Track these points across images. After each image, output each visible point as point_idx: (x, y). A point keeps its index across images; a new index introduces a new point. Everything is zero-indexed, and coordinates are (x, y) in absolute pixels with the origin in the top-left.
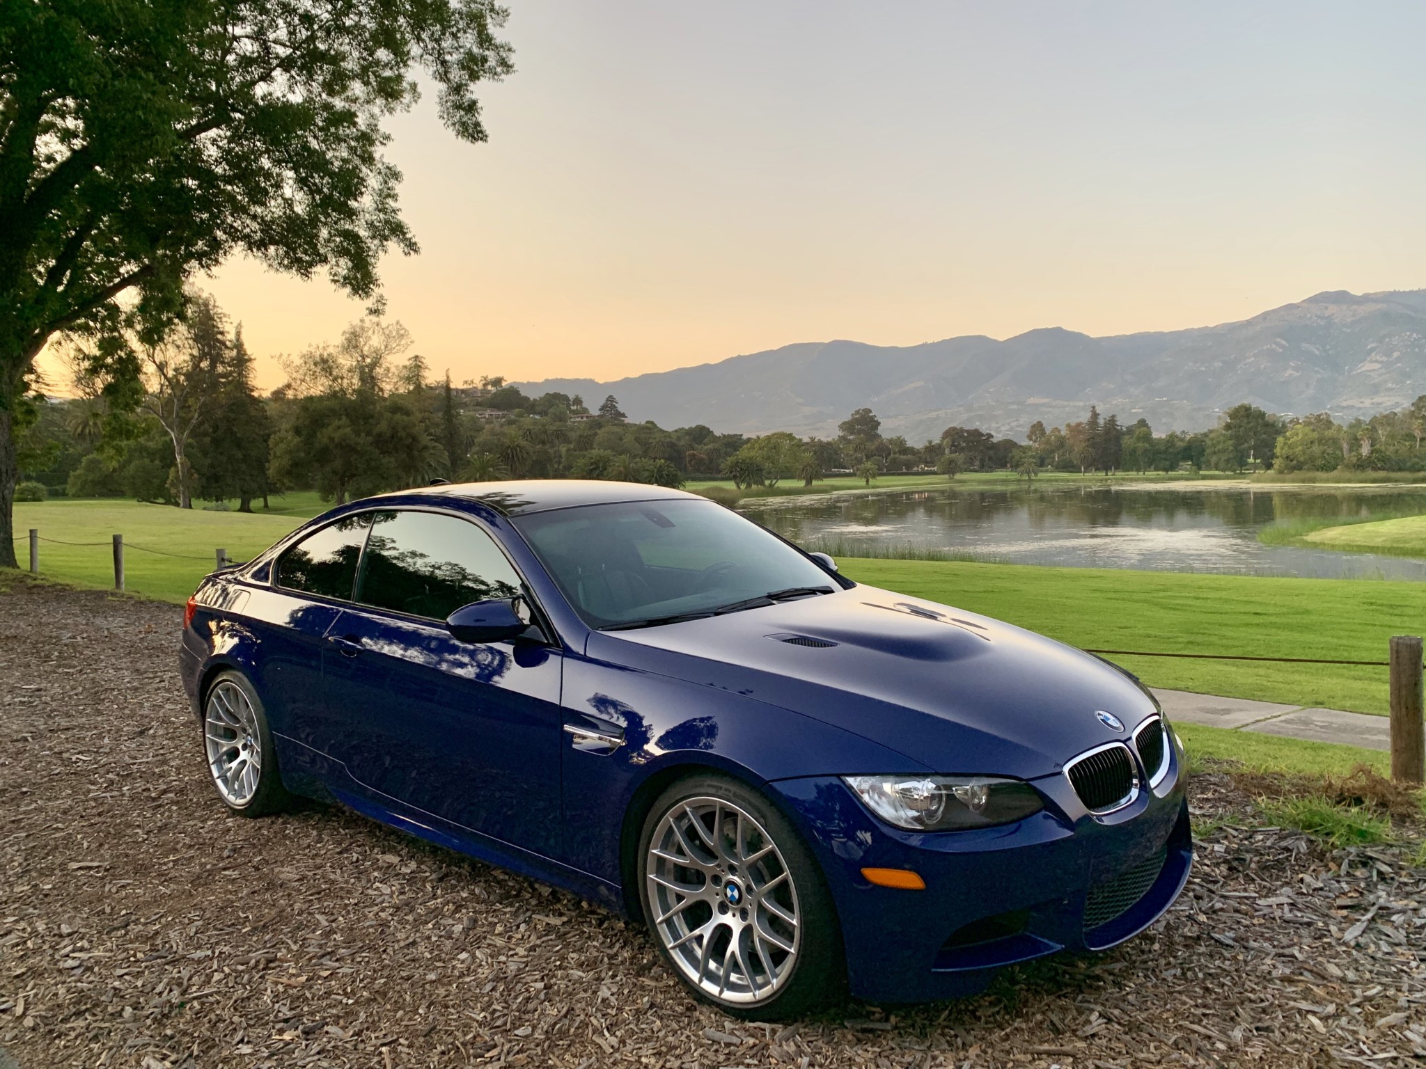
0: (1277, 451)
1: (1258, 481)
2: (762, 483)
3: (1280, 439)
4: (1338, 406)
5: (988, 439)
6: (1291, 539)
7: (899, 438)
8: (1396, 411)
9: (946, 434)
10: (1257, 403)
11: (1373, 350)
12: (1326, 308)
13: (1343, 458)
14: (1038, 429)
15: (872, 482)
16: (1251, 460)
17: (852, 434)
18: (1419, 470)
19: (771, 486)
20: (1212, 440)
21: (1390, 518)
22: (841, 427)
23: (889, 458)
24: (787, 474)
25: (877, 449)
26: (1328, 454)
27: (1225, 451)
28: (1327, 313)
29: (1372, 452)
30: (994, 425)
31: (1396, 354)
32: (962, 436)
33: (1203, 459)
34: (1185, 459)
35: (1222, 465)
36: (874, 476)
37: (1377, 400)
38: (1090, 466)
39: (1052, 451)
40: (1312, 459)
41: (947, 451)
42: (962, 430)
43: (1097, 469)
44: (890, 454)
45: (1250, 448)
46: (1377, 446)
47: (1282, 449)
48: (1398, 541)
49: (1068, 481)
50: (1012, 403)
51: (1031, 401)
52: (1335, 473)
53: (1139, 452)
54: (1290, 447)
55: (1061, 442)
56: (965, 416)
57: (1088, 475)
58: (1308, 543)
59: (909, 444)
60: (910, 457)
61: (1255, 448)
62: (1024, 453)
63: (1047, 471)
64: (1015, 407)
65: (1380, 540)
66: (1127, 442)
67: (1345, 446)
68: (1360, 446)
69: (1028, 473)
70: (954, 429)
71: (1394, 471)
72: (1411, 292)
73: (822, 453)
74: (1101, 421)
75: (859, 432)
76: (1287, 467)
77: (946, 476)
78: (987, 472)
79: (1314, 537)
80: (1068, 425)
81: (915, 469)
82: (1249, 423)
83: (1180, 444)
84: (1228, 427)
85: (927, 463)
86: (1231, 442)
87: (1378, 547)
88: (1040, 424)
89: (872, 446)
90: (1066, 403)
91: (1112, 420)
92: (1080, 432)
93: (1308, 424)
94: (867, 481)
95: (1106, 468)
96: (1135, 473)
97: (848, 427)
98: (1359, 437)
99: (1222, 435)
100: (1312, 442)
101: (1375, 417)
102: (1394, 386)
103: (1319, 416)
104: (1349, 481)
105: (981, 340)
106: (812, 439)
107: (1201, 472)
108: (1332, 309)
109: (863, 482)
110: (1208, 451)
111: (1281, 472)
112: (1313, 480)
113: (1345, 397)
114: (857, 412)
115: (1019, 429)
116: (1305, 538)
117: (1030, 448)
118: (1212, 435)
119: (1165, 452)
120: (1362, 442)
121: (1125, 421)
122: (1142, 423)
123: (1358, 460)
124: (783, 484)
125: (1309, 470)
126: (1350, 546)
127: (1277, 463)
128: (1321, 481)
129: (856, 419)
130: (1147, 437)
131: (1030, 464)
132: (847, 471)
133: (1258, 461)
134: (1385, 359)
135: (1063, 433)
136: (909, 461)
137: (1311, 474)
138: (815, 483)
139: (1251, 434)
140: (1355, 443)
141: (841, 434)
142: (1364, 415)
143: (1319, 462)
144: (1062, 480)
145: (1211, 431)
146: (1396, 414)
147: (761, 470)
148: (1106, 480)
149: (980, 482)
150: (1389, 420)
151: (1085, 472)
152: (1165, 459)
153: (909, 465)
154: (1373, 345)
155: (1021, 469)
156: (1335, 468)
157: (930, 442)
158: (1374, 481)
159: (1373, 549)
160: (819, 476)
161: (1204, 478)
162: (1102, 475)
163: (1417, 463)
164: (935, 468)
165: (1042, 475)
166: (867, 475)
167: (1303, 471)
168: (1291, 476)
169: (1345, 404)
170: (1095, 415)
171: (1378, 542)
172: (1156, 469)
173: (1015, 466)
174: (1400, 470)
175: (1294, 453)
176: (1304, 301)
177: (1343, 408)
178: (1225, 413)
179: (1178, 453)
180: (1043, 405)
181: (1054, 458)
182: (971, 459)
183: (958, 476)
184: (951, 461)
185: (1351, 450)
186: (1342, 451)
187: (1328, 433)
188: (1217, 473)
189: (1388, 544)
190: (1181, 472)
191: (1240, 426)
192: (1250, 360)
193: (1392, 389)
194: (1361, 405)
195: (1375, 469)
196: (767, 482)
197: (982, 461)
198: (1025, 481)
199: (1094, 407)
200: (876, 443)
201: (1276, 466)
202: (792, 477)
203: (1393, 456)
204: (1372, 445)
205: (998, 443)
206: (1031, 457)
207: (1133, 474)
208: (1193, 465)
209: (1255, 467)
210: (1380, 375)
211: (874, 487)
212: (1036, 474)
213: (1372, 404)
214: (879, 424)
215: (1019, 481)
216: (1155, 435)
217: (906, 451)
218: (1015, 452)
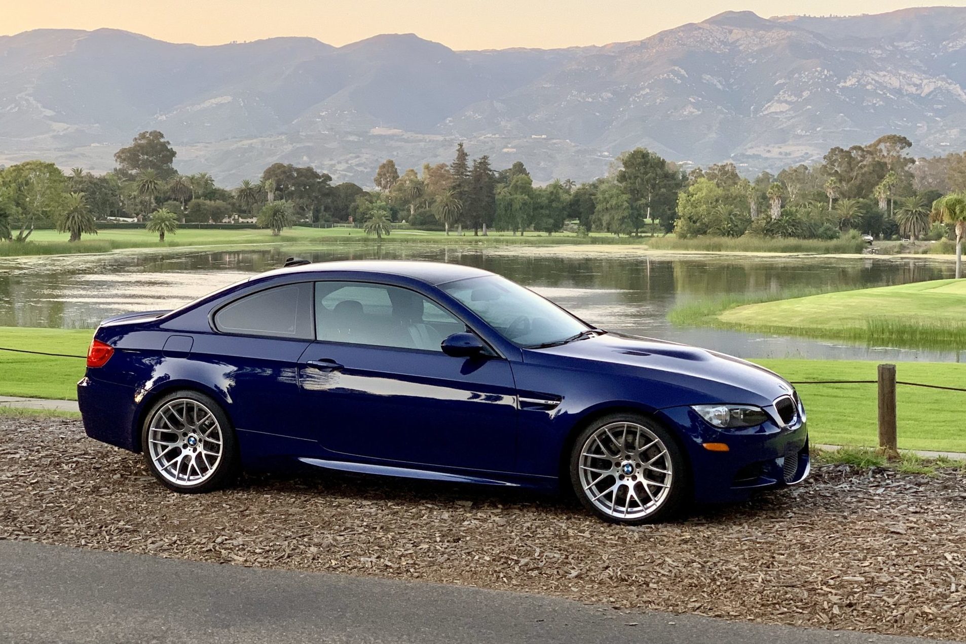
0: (680, 210)
1: (657, 247)
2: (8, 236)
3: (682, 196)
4: (743, 155)
5: (324, 181)
6: (705, 319)
7: (203, 176)
8: (805, 163)
9: (270, 173)
10: (656, 150)
11: (781, 86)
12: (731, 32)
13: (750, 221)
14: (388, 171)
15: (168, 237)
16: (648, 220)
17: (134, 167)
18: (831, 238)
19: (20, 239)
20: (604, 192)
21: (806, 296)
22: (119, 156)
23: (191, 204)
24: (45, 222)
25: (173, 190)
26: (735, 215)
27: (618, 207)
28: (732, 38)
29: (782, 215)
30: (327, 162)
31: (806, 94)
32: (290, 177)
33: (593, 217)
34: (571, 216)
35: (615, 226)
36: (171, 229)
37: (785, 149)
38: (456, 221)
39: (406, 202)
40: (717, 221)
41: (270, 196)
42: (291, 168)
43: (465, 227)
44: (190, 198)
45: (647, 205)
46: (788, 207)
47: (685, 208)
48: (816, 322)
49: (428, 241)
50: (350, 133)
51: (377, 131)
52: (742, 240)
53: (517, 206)
54: (694, 206)
55: (419, 189)
56: (289, 148)
57: (454, 235)
58: (723, 324)
59: (217, 185)
60: (219, 203)
61: (653, 205)
62: (371, 202)
63: (400, 228)
64: (352, 138)
65: (798, 319)
66: (501, 191)
67: (753, 206)
68: (769, 206)
69: (377, 230)
70: (279, 166)
71: (805, 238)
72: (822, 18)
73: (94, 193)
74: (470, 164)
75: (145, 164)
76: (689, 230)
77: (269, 232)
78: (323, 227)
79: (728, 316)
80: (427, 167)
81: (226, 220)
82: (646, 173)
83: (565, 197)
84: (622, 177)
85: (242, 212)
86: (625, 197)
87: (796, 329)
88: (391, 164)
89: (164, 186)
90: (420, 136)
91: (483, 164)
92: (442, 176)
93: (711, 177)
94: (162, 235)
95: (476, 227)
96: (512, 233)
97: (130, 156)
98: (768, 196)
99: (614, 186)
100: (717, 201)
101: (784, 171)
102: (803, 133)
103: (724, 167)
104: (757, 249)
105: (309, 43)
106: (78, 172)
107: (591, 234)
108: (737, 34)
109: (155, 237)
110: (599, 207)
111: (683, 236)
112: (718, 247)
113: (749, 145)
114: (143, 136)
115: (360, 169)
116: (719, 317)
117: (378, 195)
118: (603, 187)
119: (549, 207)
120: (771, 202)
121: (499, 165)
122: (519, 168)
123: (768, 223)
124: (39, 237)
125: (714, 234)
126: (766, 327)
127: (679, 224)
128: (727, 248)
129: (139, 145)
130: (525, 188)
131: (380, 217)
132: (130, 220)
133: (657, 221)
134: (793, 99)
135: (420, 177)
136: (218, 208)
137: (716, 240)
138: (85, 236)
139: (649, 187)
140: (764, 201)
141: (119, 166)
142: (771, 166)
143: (726, 225)
144: (421, 241)
145: (601, 181)
146: (806, 168)
147: (6, 216)
148: (477, 242)
149: (314, 241)
150: (798, 175)
151: (450, 230)
152: (549, 216)
153: (217, 215)
154: (782, 81)
155: (369, 224)
156: (742, 233)
157: (247, 183)
158: (784, 250)
159: (790, 331)
160: (91, 229)
161: (594, 241)
162: (470, 234)
163: (828, 229)
164: (254, 220)
165: (396, 234)
166: (163, 227)
167: (708, 236)
168: (694, 242)
169: (750, 152)
170: (462, 155)
171: (795, 322)
172: (537, 229)
173: (361, 220)
174: (813, 236)
175: (697, 213)
176: (706, 22)
177: (749, 157)
178: (618, 159)
179: (564, 208)
180: (391, 137)
181: (409, 211)
182: (302, 208)
183: (286, 232)
184: (276, 212)
185: (759, 212)
186: (750, 213)
187: (735, 190)
188: (609, 235)
189: (807, 325)
190: (566, 233)
191: (636, 177)
192: (643, 92)
193: (801, 136)
194: (768, 155)
195: (786, 235)
196: (15, 234)
197: (317, 211)
198: (374, 240)
199: (461, 145)
200: (172, 183)
201: (677, 229)
202: (51, 227)
203: (804, 219)
204: (782, 207)
205: (337, 188)
206: (380, 208)
207: (508, 235)
208: (579, 225)
209: (654, 229)
210: (789, 119)
211: (172, 244)
212: (388, 233)
213: (780, 153)
214: (173, 154)
215: (366, 240)
216: (535, 185)
217: (213, 194)
218: (359, 200)
